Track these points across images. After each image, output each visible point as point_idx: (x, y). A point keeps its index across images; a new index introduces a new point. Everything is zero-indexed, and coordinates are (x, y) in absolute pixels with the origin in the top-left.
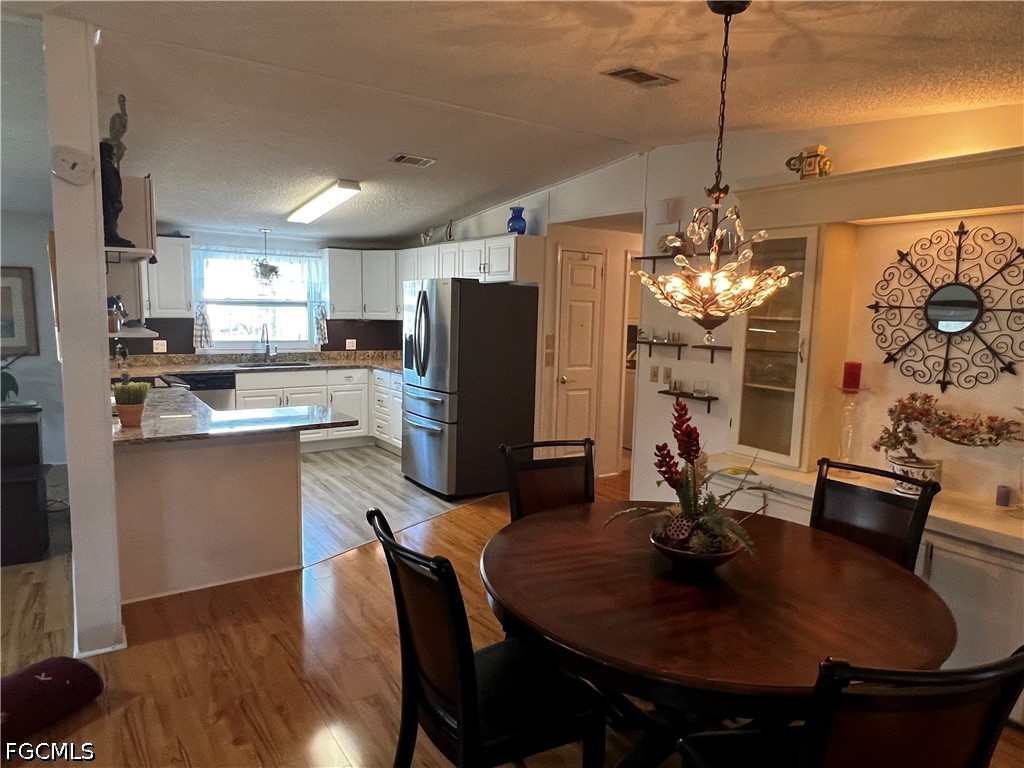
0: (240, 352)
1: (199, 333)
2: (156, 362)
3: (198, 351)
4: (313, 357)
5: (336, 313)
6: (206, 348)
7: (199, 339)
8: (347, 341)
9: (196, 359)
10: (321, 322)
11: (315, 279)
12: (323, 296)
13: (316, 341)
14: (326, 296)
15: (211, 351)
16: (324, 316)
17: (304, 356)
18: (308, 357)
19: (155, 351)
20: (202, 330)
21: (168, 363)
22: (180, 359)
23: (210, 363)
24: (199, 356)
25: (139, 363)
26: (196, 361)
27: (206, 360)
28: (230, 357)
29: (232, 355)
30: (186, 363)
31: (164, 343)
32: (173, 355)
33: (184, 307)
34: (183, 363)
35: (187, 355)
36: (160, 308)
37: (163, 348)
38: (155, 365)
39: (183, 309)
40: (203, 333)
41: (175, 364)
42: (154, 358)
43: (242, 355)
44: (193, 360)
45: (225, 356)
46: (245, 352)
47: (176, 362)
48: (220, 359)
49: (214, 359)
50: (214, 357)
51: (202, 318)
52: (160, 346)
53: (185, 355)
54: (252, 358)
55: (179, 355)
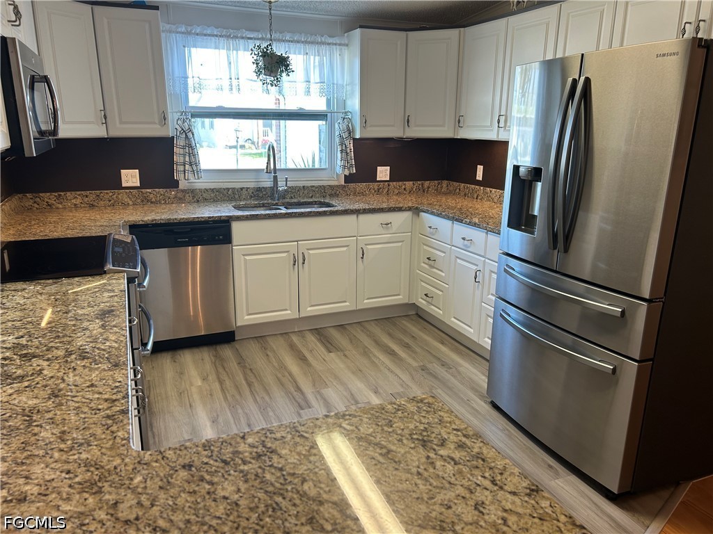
0: (238, 186)
1: (181, 159)
2: (127, 200)
3: (183, 185)
4: (334, 192)
5: (368, 129)
6: (192, 180)
7: (181, 168)
8: (379, 168)
9: (179, 195)
10: (347, 142)
11: (337, 78)
12: (349, 103)
13: (339, 170)
14: (354, 104)
15: (201, 183)
16: (350, 132)
17: (322, 190)
18: (329, 192)
19: (123, 186)
20: (184, 155)
21: (142, 201)
22: (158, 196)
23: (198, 201)
24: (183, 191)
25: (102, 203)
26: (180, 199)
27: (194, 197)
28: (225, 192)
29: (228, 189)
30: (166, 201)
31: (136, 172)
32: (148, 190)
33: (157, 121)
34: (163, 202)
35: (168, 190)
36: (121, 122)
37: (134, 180)
38: (125, 205)
39: (155, 123)
40: (187, 159)
41: (152, 202)
42: (123, 196)
43: (242, 189)
44: (176, 197)
45: (219, 190)
46: (245, 185)
47: (153, 200)
48: (212, 195)
49: (205, 195)
50: (204, 192)
51: (184, 136)
52: (130, 177)
53: (164, 190)
54: (255, 193)
55: (157, 190)
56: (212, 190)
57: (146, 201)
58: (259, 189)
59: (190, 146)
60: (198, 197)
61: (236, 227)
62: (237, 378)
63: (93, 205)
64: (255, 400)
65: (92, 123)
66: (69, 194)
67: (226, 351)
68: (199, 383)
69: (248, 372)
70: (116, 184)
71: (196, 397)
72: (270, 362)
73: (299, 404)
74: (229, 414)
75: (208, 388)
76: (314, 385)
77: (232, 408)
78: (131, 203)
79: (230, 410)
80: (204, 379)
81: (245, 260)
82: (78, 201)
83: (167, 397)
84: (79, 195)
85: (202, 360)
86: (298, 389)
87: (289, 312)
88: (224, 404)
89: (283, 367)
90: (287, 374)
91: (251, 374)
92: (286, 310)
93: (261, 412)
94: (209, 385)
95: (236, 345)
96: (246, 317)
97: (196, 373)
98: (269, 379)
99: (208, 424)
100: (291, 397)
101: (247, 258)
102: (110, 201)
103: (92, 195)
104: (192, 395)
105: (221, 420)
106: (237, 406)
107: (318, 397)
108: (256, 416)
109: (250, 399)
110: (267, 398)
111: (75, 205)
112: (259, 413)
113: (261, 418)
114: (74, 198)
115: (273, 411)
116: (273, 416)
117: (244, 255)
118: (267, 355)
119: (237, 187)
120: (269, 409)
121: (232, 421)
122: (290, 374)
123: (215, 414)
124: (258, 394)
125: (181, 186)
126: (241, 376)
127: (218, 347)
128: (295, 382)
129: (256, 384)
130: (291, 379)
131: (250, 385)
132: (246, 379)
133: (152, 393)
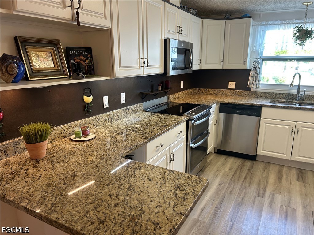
1: (252, 79)
2: (229, 93)
7: (251, 82)
19: (229, 88)
20: (253, 77)
21: (235, 95)
22: (241, 93)
23: (258, 97)
24: (252, 92)
25: (220, 94)
26: (250, 95)
27: (256, 95)
28: (271, 95)
29: (273, 93)
30: (244, 96)
31: (234, 83)
32: (238, 91)
33: (242, 63)
34: (243, 96)
35: (246, 91)
36: (228, 63)
37: (233, 86)
38: (228, 95)
39: (241, 64)
40: (254, 79)
41: (238, 96)
42: (227, 92)
43: (280, 94)
44: (248, 94)
45: (268, 93)
46: (282, 92)
47: (239, 95)
48: (265, 95)
49: (261, 95)
50: (261, 93)
51: (255, 69)
52: (232, 85)
53: (244, 91)
54: (287, 96)
55: (241, 91)
56: (265, 93)
57: (236, 95)
58: (290, 95)
59: (257, 73)
60: (258, 95)
61: (264, 110)
62: (243, 174)
63: (216, 94)
64: (242, 185)
65: (217, 64)
66: (209, 89)
67: (248, 163)
68: (227, 170)
69: (250, 174)
70: (226, 87)
71: (221, 174)
72: (263, 174)
73: (259, 194)
74: (227, 185)
75: (229, 173)
76: (274, 191)
77: (231, 183)
78: (230, 95)
79: (229, 183)
80: (230, 169)
81: (266, 125)
82: (211, 92)
83: (212, 170)
84: (213, 90)
85: (236, 163)
86: (265, 189)
87: (285, 155)
88: (229, 181)
89: (267, 178)
90: (265, 181)
91: (250, 175)
92: (284, 154)
93: (240, 190)
94: (230, 172)
95: (255, 162)
96: (262, 151)
97: (229, 166)
98: (256, 180)
99: (217, 184)
100: (258, 190)
101: (267, 125)
102: (223, 93)
103: (217, 90)
104: (220, 173)
105: (222, 185)
106: (233, 184)
107: (271, 196)
108: (237, 190)
109: (240, 184)
110: (247, 186)
111: (211, 93)
112: (239, 189)
113: (238, 192)
114: (211, 91)
115: (245, 192)
116: (244, 193)
117: (266, 123)
118: (264, 171)
119: (278, 93)
120: (244, 190)
121: (226, 188)
122: (267, 182)
123: (222, 183)
124: (245, 183)
125: (252, 90)
126: (245, 174)
127: (246, 161)
128: (266, 185)
129: (248, 179)
130: (265, 184)
131: (245, 178)
132: (246, 176)
133: (209, 166)
